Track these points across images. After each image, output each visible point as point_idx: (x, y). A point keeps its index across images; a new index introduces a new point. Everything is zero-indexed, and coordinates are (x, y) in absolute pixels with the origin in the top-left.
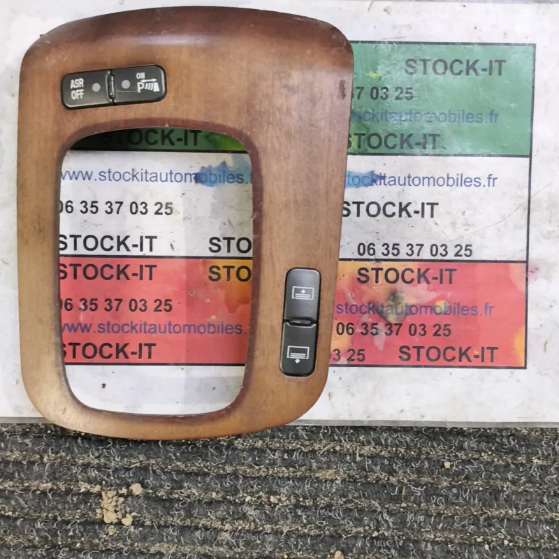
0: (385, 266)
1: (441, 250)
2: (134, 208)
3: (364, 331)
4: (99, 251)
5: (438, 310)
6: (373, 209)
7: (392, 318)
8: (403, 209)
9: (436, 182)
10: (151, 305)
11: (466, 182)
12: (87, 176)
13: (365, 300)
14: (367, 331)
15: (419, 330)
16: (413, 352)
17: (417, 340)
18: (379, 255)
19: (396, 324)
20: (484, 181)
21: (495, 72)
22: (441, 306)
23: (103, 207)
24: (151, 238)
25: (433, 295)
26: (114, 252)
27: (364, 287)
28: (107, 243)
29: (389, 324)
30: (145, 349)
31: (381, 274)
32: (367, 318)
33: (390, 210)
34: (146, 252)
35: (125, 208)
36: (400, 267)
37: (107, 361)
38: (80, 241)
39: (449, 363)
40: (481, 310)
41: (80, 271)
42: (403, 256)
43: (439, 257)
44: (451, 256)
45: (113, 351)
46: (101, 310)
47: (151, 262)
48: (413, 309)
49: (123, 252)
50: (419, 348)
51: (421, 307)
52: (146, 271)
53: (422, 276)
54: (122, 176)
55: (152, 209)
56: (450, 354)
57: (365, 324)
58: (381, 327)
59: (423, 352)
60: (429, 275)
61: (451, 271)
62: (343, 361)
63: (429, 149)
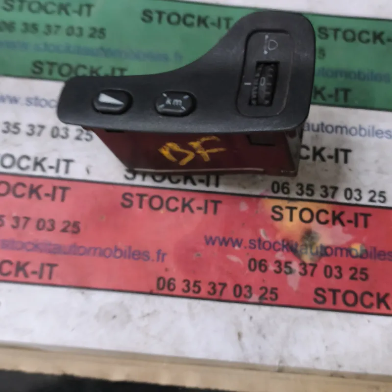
0: (300, 205)
1: (355, 195)
2: (55, 133)
3: (278, 269)
4: (15, 170)
5: (354, 253)
7: (307, 258)
8: (317, 153)
9: (348, 132)
10: (59, 226)
11: (378, 133)
12: (14, 100)
13: (279, 238)
14: (281, 270)
15: (335, 272)
16: (329, 296)
17: (333, 283)
18: (293, 195)
19: (311, 264)
22: (357, 248)
23: (25, 129)
24: (68, 161)
26: (30, 172)
27: (278, 224)
29: (303, 264)
30: (46, 270)
31: (296, 213)
32: (280, 256)
33: (304, 153)
34: (62, 174)
35: (47, 132)
36: (315, 207)
37: (4, 278)
39: (367, 311)
42: (317, 197)
43: (353, 201)
44: (365, 201)
45: (13, 268)
46: (7, 226)
47: (65, 184)
48: (329, 251)
49: (38, 172)
50: (335, 292)
51: (337, 248)
52: (59, 192)
53: (337, 218)
54: (48, 104)
55: (73, 134)
56: (368, 300)
57: (278, 262)
58: (295, 266)
59: (339, 296)
60: (344, 218)
61: (366, 215)
62: (255, 298)
63: (341, 101)
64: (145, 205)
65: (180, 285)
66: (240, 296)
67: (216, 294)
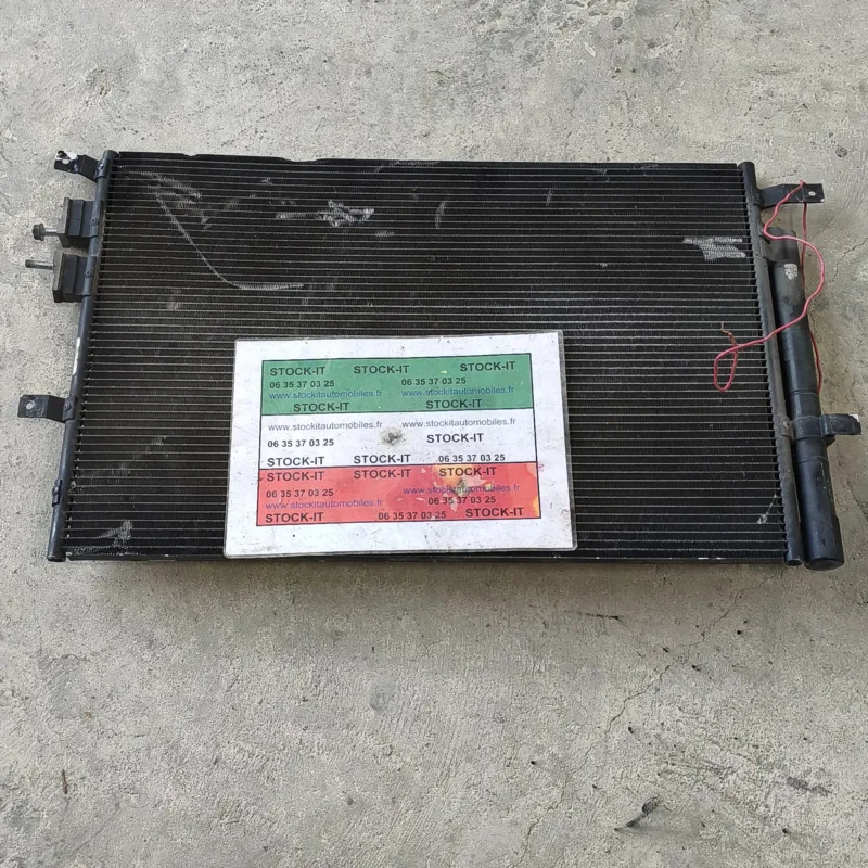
0: (455, 467)
1: (487, 458)
2: (312, 443)
3: (445, 502)
4: (292, 466)
5: (487, 489)
6: (447, 438)
7: (461, 495)
8: (463, 437)
9: (481, 423)
10: (321, 493)
11: (498, 422)
12: (286, 428)
13: (445, 485)
14: (447, 502)
15: (477, 500)
16: (474, 512)
17: (476, 505)
18: (451, 462)
19: (463, 497)
20: (509, 421)
21: (510, 367)
22: (489, 487)
23: (294, 443)
24: (321, 458)
25: (484, 481)
26: (301, 466)
27: (443, 478)
28: (297, 462)
29: (459, 498)
30: (318, 516)
31: (453, 471)
32: (445, 495)
33: (456, 438)
34: (319, 465)
35: (307, 443)
36: (464, 467)
37: (295, 523)
38: (282, 461)
39: (495, 517)
40: (512, 487)
41: (281, 476)
42: (465, 461)
43: (486, 461)
44: (493, 460)
45: (299, 517)
46: (293, 496)
47: (321, 470)
48: (473, 489)
49: (306, 465)
50: (477, 510)
51: (477, 487)
52: (318, 475)
53: (476, 471)
54: (305, 427)
55: (322, 442)
56: (496, 512)
57: (445, 498)
58: (455, 499)
59: (480, 512)
60: (481, 471)
61: (493, 468)
62: (433, 518)
63: (476, 407)
64: (368, 476)
65: (392, 516)
66: (425, 517)
67: (411, 518)
